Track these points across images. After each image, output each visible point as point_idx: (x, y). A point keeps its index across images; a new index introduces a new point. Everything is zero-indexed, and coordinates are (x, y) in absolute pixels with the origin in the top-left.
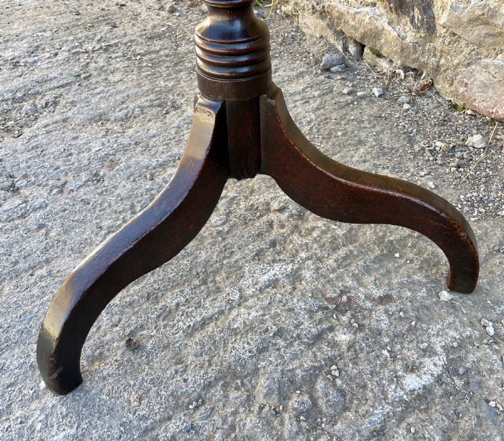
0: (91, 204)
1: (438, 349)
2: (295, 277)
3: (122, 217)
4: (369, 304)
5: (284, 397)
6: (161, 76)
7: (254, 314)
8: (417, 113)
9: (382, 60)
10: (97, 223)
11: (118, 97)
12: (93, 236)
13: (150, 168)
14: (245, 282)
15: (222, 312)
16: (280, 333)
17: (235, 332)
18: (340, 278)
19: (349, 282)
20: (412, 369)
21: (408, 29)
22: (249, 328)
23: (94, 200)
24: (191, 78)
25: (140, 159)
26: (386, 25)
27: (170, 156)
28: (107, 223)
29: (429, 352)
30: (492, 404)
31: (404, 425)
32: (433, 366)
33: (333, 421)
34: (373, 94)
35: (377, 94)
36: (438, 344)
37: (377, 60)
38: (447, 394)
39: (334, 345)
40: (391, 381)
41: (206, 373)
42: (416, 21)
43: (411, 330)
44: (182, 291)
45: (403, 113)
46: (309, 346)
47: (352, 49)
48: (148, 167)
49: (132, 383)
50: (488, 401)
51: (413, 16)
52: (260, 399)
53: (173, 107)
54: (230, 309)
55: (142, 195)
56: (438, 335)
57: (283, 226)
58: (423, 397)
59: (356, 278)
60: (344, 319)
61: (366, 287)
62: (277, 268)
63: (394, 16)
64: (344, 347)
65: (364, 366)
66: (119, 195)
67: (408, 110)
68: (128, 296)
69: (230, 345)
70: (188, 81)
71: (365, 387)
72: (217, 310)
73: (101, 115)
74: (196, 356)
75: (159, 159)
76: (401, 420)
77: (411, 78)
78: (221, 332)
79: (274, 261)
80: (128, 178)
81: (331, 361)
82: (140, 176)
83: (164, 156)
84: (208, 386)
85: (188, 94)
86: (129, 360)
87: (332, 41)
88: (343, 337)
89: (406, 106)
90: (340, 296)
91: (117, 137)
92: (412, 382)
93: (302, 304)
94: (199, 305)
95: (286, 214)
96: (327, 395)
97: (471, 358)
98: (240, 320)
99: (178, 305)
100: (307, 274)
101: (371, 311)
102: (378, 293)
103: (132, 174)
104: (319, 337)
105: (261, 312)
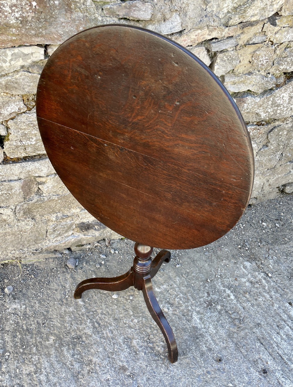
0: (150, 377)
1: (224, 289)
2: (198, 313)
3: (160, 365)
4: (210, 298)
5: (235, 325)
6: (40, 342)
7: (211, 326)
8: (122, 251)
9: (85, 246)
10: (162, 374)
11: (57, 366)
12: (170, 375)
13: (130, 352)
14: (199, 326)
15: (210, 335)
16: (218, 321)
17: (217, 332)
18: (200, 301)
19: (202, 299)
20: (229, 296)
21: (94, 232)
22: (216, 328)
23: (147, 376)
24: (52, 327)
25: (123, 356)
26: (83, 237)
27: (124, 343)
28: (163, 370)
29: (225, 291)
30: (237, 285)
31: (242, 303)
32: (228, 292)
33: (241, 317)
34: (103, 258)
35: (105, 257)
36: (222, 288)
37: (83, 247)
38: (234, 292)
39: (221, 310)
40: (232, 301)
41: (229, 342)
42: (97, 229)
43: (218, 292)
44: (201, 345)
45: (120, 255)
46: (222, 316)
47: (67, 252)
48: (129, 353)
49: (231, 361)
50: (236, 286)
51: (95, 228)
52: (235, 331)
53: (79, 339)
54: (209, 332)
55: (148, 356)
56: (220, 287)
57: (176, 311)
58: (236, 297)
59: (200, 298)
60: (214, 305)
61: (204, 297)
62: (194, 317)
63: (85, 232)
64: (223, 308)
65: (228, 305)
66: (146, 366)
67: (118, 252)
68: (201, 362)
69: (221, 334)
70: (54, 328)
71: (233, 307)
72: (209, 336)
73: (73, 376)
74: (223, 344)
75: (125, 348)
76: (241, 303)
77: (102, 243)
78: (216, 336)
79: (192, 317)
80: (136, 362)
81: (226, 312)
82: (134, 357)
83: (123, 346)
84: (233, 341)
85: (69, 330)
86: (225, 361)
87: (54, 256)
88: (219, 307)
89: (117, 252)
90: (206, 303)
91: (100, 367)
92: (232, 297)
93: (208, 314)
94: (207, 341)
95: (170, 308)
96: (235, 316)
97: (226, 283)
98: (213, 330)
99: (206, 347)
100: (198, 309)
101: (211, 298)
102: (206, 295)
103: (133, 360)
104: (219, 313)
105: (211, 324)
